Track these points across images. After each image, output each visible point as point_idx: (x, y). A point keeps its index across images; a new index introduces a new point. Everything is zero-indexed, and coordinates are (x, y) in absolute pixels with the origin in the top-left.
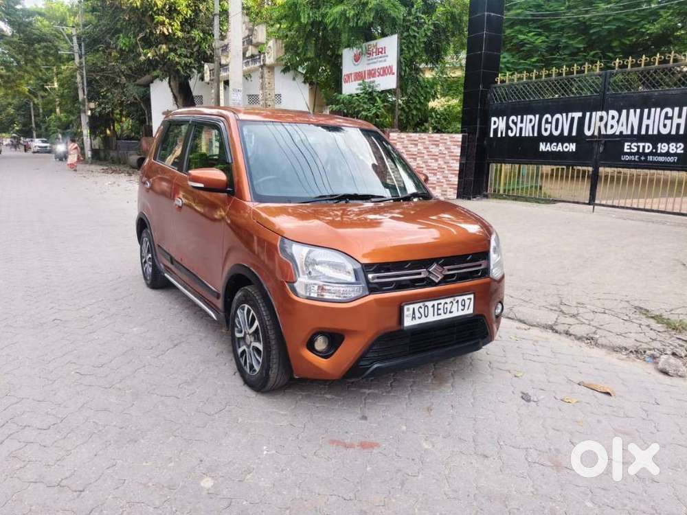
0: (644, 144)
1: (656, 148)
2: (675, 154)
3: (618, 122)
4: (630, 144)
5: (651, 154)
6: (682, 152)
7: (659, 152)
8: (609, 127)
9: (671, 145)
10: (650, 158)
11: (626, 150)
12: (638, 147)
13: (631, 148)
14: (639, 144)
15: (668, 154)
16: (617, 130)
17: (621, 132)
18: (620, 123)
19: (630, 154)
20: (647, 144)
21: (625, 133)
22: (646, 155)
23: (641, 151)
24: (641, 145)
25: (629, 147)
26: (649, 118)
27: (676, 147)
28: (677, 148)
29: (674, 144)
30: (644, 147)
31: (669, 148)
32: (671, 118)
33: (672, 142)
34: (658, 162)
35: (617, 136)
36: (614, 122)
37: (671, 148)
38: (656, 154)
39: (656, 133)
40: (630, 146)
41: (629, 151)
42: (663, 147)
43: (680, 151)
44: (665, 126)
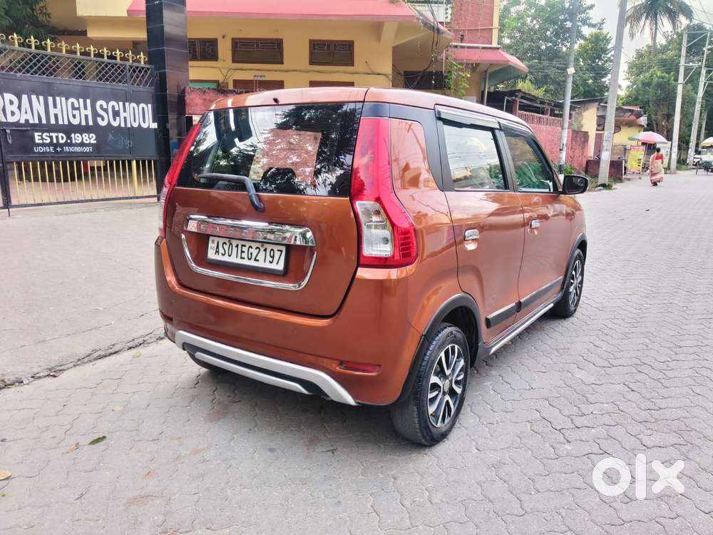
0: (56, 134)
1: (71, 139)
2: (89, 145)
3: (19, 108)
4: (40, 134)
5: (66, 144)
6: (95, 142)
7: (74, 142)
8: (9, 114)
9: (83, 135)
10: (66, 149)
11: (37, 141)
12: (51, 137)
13: (42, 139)
14: (51, 134)
15: (82, 144)
16: (21, 117)
17: (27, 121)
18: (23, 110)
19: (43, 145)
20: (60, 135)
21: (31, 121)
22: (62, 146)
23: (55, 141)
24: (54, 135)
25: (40, 138)
26: (55, 106)
27: (89, 137)
28: (90, 139)
29: (87, 135)
30: (57, 137)
31: (83, 139)
32: (78, 109)
33: (84, 133)
34: (75, 152)
35: (22, 125)
36: (14, 108)
37: (85, 138)
38: (71, 145)
39: (66, 123)
40: (42, 136)
41: (41, 142)
42: (77, 138)
43: (93, 141)
44: (74, 116)
